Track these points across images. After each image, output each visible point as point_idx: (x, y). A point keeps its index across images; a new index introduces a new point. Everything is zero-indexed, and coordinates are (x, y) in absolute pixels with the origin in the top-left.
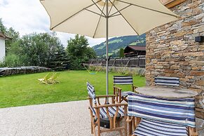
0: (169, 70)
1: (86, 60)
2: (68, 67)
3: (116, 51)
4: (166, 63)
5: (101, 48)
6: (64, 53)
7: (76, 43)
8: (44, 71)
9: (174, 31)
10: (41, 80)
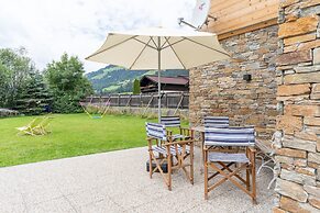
0: (218, 109)
1: (83, 97)
2: (50, 109)
3: (124, 83)
4: (213, 102)
5: (100, 77)
6: (42, 85)
7: (62, 69)
8: (5, 116)
9: (222, 67)
10: (21, 129)
